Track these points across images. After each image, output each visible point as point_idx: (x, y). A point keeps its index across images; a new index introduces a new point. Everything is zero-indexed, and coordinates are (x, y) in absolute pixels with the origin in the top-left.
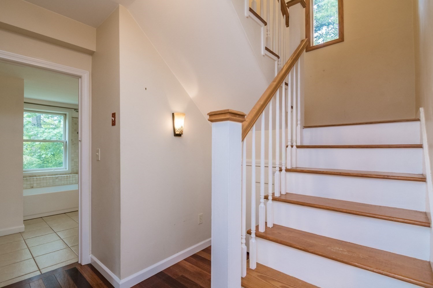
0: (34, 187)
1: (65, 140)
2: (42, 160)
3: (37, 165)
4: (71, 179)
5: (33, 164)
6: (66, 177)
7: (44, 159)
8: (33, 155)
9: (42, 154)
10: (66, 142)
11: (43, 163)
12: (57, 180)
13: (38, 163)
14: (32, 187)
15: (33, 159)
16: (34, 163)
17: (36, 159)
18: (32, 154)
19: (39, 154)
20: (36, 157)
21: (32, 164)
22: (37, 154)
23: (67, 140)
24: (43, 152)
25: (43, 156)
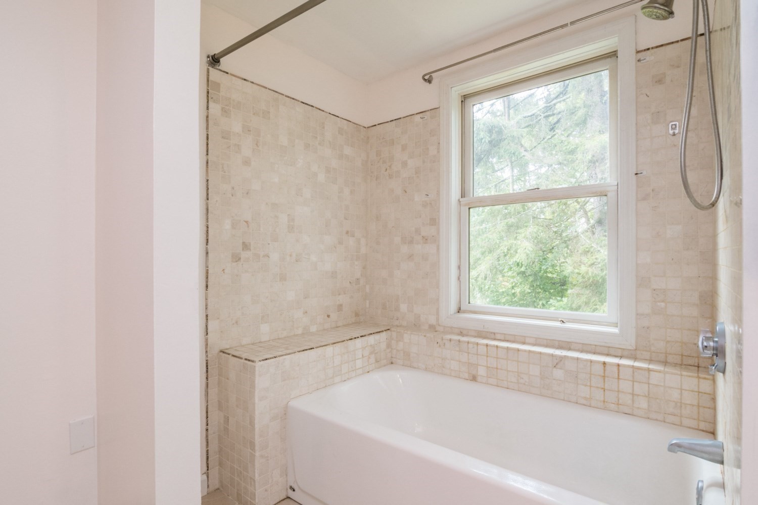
4: (625, 386)
6: (599, 369)
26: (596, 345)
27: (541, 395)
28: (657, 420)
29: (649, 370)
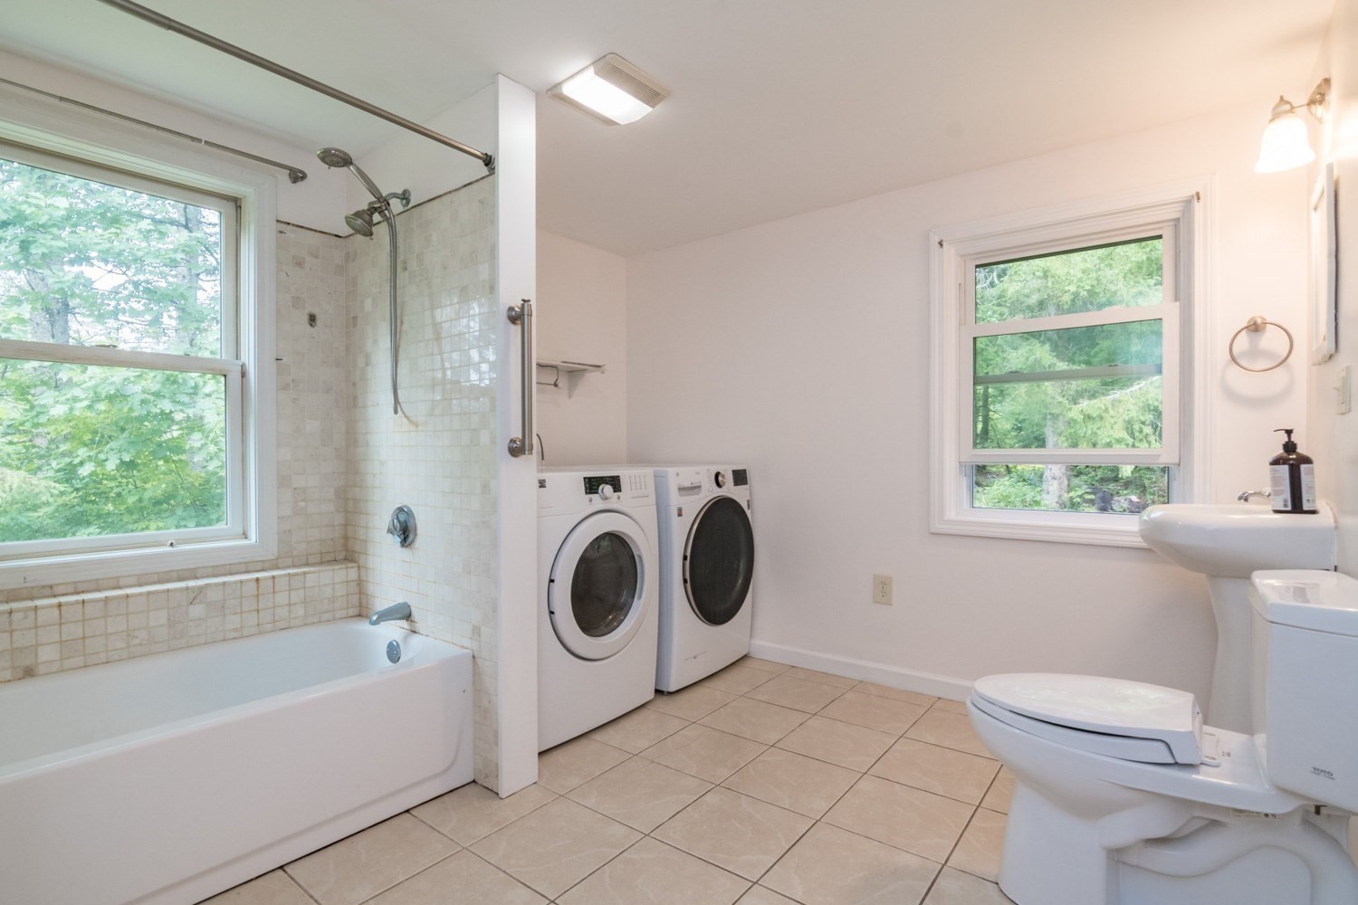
0: (41, 669)
1: (238, 357)
2: (77, 490)
3: (57, 510)
4: (281, 598)
5: (40, 507)
6: (252, 588)
7: (87, 484)
8: (39, 468)
9: (77, 461)
10: (243, 375)
11: (84, 500)
12: (197, 610)
13: (60, 501)
14: (29, 673)
15: (35, 482)
16: (44, 499)
17: (53, 484)
18: (37, 462)
19: (67, 460)
20: (51, 474)
21: (35, 508)
22: (54, 464)
23: (249, 356)
24: (83, 452)
25: (85, 471)
26: (230, 565)
27: (172, 650)
28: (313, 623)
29: (305, 573)
